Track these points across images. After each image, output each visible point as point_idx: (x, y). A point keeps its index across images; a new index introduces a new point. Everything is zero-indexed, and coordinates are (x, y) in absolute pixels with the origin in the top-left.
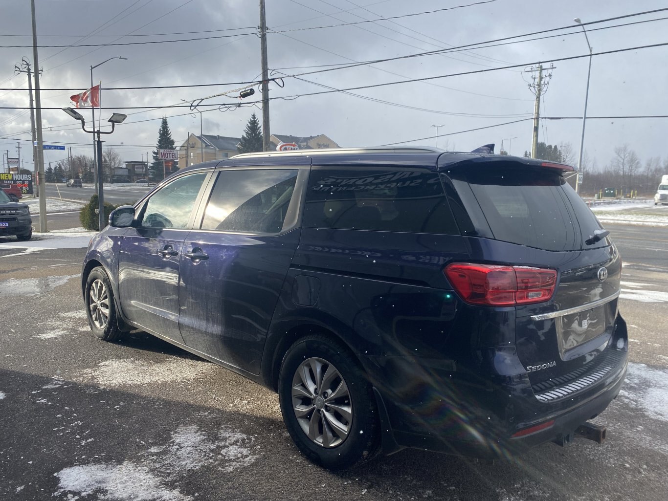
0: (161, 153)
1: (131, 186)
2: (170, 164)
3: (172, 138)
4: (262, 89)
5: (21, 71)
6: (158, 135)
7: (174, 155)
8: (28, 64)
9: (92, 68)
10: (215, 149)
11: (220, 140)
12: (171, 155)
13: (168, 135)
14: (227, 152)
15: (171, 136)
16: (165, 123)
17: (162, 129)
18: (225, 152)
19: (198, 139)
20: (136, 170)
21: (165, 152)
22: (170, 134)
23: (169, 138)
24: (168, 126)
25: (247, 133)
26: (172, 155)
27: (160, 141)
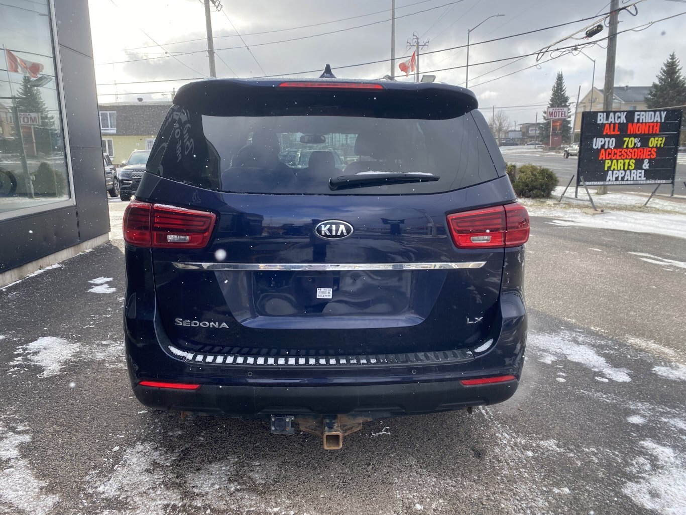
0: (550, 112)
1: (517, 149)
2: (558, 124)
3: (567, 94)
4: (609, 23)
5: (411, 46)
6: (551, 92)
7: (563, 113)
8: (417, 38)
9: (469, 31)
10: (620, 103)
11: (629, 91)
12: (560, 113)
13: (563, 91)
14: (635, 105)
15: (566, 93)
16: (560, 78)
17: (555, 86)
18: (633, 105)
19: (599, 92)
20: (530, 132)
21: (554, 111)
22: (564, 90)
23: (563, 95)
24: (563, 81)
25: (661, 79)
26: (562, 114)
27: (552, 100)
